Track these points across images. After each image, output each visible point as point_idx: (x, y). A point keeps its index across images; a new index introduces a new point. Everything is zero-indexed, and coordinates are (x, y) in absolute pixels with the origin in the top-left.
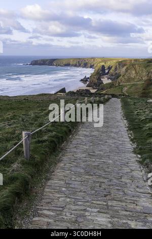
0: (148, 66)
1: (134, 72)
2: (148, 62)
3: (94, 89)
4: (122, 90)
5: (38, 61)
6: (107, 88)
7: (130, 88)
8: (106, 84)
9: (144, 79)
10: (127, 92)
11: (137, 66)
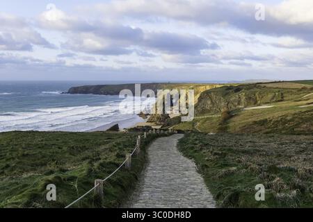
0: (226, 94)
1: (209, 102)
2: (227, 89)
3: (157, 125)
4: (193, 126)
5: (78, 88)
6: (175, 124)
7: (203, 123)
8: (173, 118)
9: (222, 110)
10: (199, 128)
11: (212, 93)
